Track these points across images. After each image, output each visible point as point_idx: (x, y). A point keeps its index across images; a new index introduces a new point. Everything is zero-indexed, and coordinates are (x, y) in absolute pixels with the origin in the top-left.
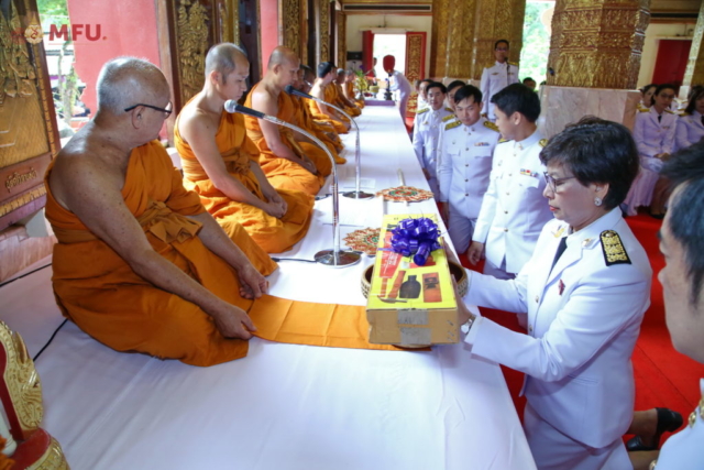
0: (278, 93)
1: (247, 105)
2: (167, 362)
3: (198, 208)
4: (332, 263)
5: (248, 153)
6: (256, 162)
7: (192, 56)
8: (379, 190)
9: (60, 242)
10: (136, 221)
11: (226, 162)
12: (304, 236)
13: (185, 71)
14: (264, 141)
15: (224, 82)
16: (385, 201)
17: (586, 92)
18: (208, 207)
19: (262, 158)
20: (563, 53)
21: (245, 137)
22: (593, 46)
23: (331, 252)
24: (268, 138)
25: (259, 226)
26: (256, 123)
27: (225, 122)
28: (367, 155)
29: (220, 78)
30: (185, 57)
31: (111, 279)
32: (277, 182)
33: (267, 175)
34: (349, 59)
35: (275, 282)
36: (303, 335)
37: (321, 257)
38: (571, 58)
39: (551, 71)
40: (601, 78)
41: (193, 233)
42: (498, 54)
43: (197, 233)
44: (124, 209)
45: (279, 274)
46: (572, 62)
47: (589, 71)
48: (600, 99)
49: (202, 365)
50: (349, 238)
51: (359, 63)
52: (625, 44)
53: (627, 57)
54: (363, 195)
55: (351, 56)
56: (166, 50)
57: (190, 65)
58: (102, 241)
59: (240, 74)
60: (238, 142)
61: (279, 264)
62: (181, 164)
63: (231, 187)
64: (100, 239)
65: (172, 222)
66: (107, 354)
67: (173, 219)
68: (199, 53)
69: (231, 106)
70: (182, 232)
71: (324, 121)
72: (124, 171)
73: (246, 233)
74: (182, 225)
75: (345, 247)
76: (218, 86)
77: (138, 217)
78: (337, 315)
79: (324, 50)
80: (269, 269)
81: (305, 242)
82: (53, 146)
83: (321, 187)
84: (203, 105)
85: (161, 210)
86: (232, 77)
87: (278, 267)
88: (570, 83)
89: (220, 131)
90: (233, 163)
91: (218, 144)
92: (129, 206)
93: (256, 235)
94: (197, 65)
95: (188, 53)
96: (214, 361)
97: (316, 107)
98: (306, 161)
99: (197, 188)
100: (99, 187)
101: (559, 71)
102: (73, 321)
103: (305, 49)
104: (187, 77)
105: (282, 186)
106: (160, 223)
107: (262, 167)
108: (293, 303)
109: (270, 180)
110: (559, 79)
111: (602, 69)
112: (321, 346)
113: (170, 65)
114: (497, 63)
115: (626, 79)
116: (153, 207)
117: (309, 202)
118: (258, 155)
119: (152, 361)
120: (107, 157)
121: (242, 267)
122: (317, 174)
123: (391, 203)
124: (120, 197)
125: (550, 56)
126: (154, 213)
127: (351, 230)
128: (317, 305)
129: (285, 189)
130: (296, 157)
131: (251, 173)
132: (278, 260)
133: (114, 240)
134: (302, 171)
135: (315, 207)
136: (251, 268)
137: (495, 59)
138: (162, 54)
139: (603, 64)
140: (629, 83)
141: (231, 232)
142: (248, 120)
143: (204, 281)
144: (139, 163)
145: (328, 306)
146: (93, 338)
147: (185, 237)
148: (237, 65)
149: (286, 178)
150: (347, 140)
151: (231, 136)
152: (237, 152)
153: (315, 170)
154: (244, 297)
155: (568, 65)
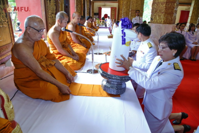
0: (75, 25)
1: (67, 28)
2: (47, 101)
3: (54, 58)
4: (92, 73)
5: (68, 42)
6: (70, 45)
7: (51, 15)
8: (104, 52)
9: (16, 68)
10: (37, 62)
11: (62, 45)
12: (84, 65)
13: (49, 19)
14: (71, 39)
15: (61, 23)
16: (106, 55)
17: (161, 25)
18: (57, 58)
19: (71, 44)
20: (155, 14)
21: (67, 37)
22: (163, 12)
23: (92, 70)
24: (73, 38)
25: (71, 63)
26: (69, 34)
27: (61, 34)
28: (101, 42)
29: (60, 21)
30: (49, 15)
31: (31, 78)
32: (76, 50)
33: (73, 48)
34: (94, 15)
35: (76, 78)
36: (85, 93)
37: (89, 71)
38: (157, 15)
39: (152, 19)
40: (165, 21)
41: (53, 65)
42: (136, 14)
43: (54, 65)
44: (33, 58)
45: (77, 76)
46: (157, 17)
47: (162, 19)
48: (165, 27)
49: (57, 102)
50: (96, 66)
51: (97, 16)
52: (172, 12)
53: (173, 15)
54: (100, 54)
55: (95, 14)
56: (44, 13)
57: (50, 17)
58: (28, 67)
59: (66, 20)
60: (65, 39)
61: (77, 73)
62: (49, 45)
63: (63, 52)
64: (27, 67)
65: (47, 62)
66: (30, 99)
67: (47, 61)
68: (53, 14)
69: (63, 29)
70: (50, 65)
71: (88, 33)
72: (33, 47)
73: (68, 65)
74: (50, 62)
75: (95, 69)
76: (59, 24)
77: (38, 60)
78: (94, 88)
79: (88, 12)
80: (74, 74)
81: (84, 67)
82: (13, 41)
83: (88, 51)
84: (55, 29)
85: (44, 58)
86: (64, 21)
87: (77, 74)
88: (157, 23)
89: (60, 36)
90: (64, 45)
91: (59, 40)
92: (35, 58)
93: (70, 65)
94: (53, 17)
95: (50, 14)
96: (60, 101)
97: (86, 29)
98: (83, 44)
99: (54, 52)
100: (26, 52)
101: (154, 19)
102: (20, 90)
103: (82, 12)
104: (50, 21)
105: (77, 51)
106: (44, 62)
107: (71, 46)
108: (81, 84)
109: (74, 50)
110: (154, 21)
111: (166, 19)
112: (90, 96)
113: (45, 17)
114: (136, 16)
115: (172, 22)
116: (42, 57)
117: (85, 56)
118: (70, 43)
119: (43, 101)
120: (28, 44)
121: (67, 74)
122: (87, 48)
123: (107, 56)
124: (32, 55)
125: (151, 15)
126: (42, 59)
127: (97, 64)
128: (88, 85)
129: (78, 52)
130: (81, 43)
131: (69, 48)
132: (77, 72)
133: (31, 67)
134: (83, 47)
135: (86, 57)
136: (69, 75)
137: (136, 15)
138: (43, 14)
139: (166, 17)
140: (173, 23)
141: (64, 65)
142: (67, 33)
143: (56, 78)
144: (37, 45)
145: (91, 85)
146: (26, 95)
147: (51, 66)
148: (65, 18)
149: (78, 49)
150: (95, 38)
151: (63, 37)
152: (65, 42)
153: (86, 47)
154: (68, 83)
155: (156, 18)
